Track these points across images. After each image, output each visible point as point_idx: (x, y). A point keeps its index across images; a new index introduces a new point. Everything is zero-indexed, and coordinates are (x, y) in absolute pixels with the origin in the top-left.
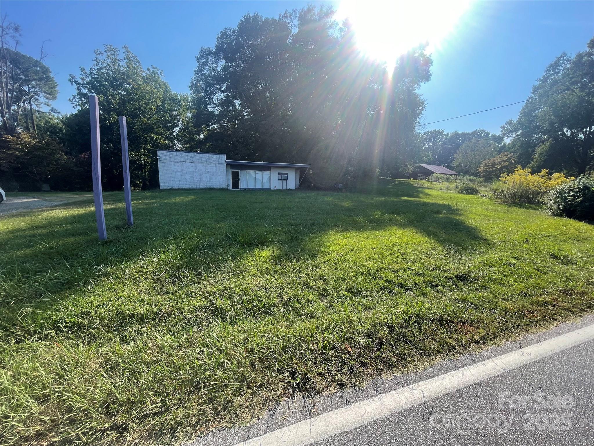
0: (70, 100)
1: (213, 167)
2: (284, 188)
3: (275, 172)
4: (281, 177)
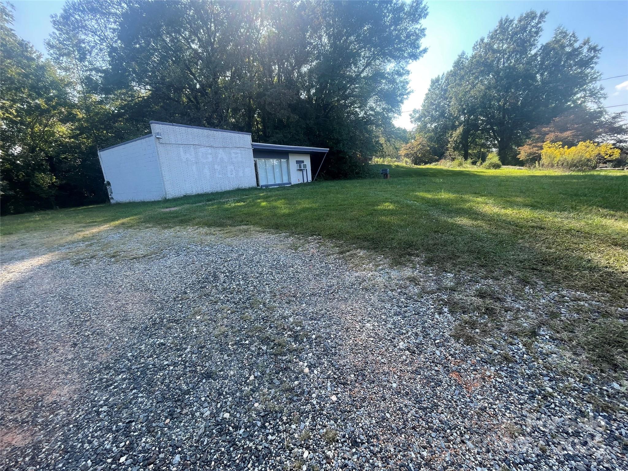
1: (237, 153)
2: (305, 181)
3: (293, 159)
4: (300, 167)
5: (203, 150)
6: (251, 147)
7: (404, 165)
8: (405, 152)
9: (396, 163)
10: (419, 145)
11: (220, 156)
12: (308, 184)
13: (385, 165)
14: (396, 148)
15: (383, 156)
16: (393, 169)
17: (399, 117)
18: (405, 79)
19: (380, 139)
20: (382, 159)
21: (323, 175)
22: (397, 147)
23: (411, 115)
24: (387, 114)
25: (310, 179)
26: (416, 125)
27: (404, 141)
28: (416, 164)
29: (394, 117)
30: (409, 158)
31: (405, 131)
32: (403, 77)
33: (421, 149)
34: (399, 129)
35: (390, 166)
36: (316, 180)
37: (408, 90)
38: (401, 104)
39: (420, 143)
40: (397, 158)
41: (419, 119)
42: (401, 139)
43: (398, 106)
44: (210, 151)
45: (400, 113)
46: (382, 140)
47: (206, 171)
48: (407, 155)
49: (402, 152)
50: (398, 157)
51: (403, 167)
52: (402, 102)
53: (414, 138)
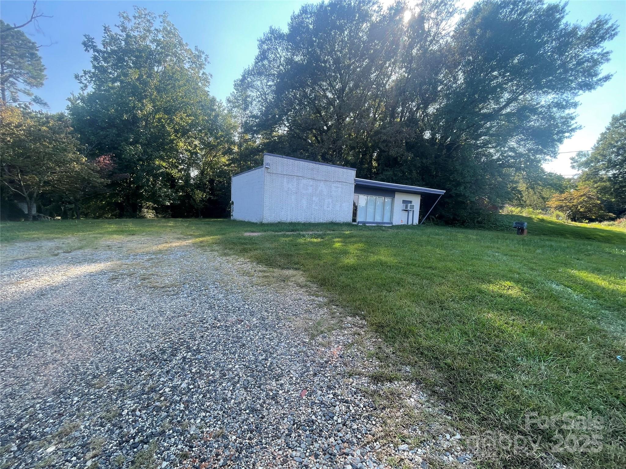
0: (77, 77)
1: (338, 187)
2: (410, 223)
3: (399, 198)
4: (406, 207)
5: (304, 181)
6: (353, 182)
7: (554, 219)
8: (557, 203)
9: (540, 216)
10: (582, 196)
11: (320, 188)
12: (412, 227)
13: (522, 217)
14: (543, 198)
15: (522, 205)
16: (534, 223)
17: (553, 159)
18: (569, 114)
19: (520, 185)
20: (519, 209)
21: (433, 219)
22: (545, 196)
23: (572, 159)
24: (533, 155)
25: (416, 221)
26: (580, 172)
27: (557, 189)
28: (574, 219)
29: (546, 160)
30: (563, 211)
31: (560, 178)
32: (567, 111)
33: (586, 201)
34: (550, 174)
35: (530, 219)
36: (424, 223)
37: (573, 127)
38: (558, 144)
39: (584, 195)
40: (543, 210)
41: (586, 164)
42: (552, 186)
43: (553, 146)
44: (311, 183)
45: (555, 154)
46: (522, 186)
47: (304, 202)
48: (560, 208)
49: (553, 203)
50: (545, 209)
51: (551, 222)
52: (560, 141)
53: (575, 187)
